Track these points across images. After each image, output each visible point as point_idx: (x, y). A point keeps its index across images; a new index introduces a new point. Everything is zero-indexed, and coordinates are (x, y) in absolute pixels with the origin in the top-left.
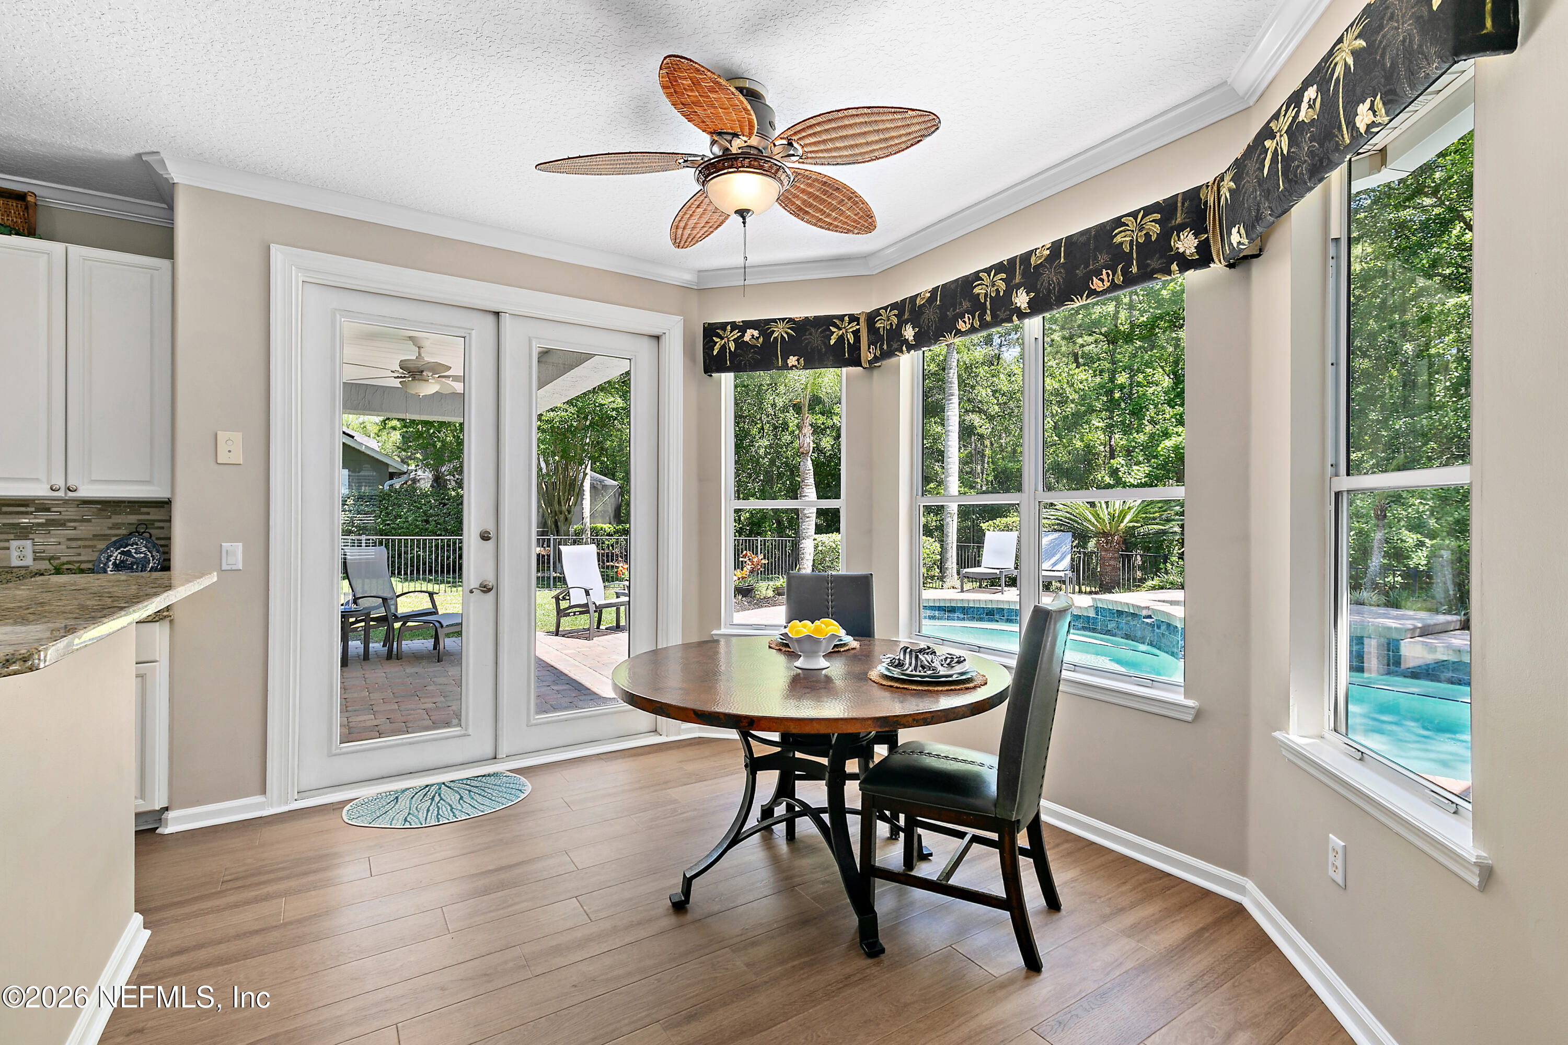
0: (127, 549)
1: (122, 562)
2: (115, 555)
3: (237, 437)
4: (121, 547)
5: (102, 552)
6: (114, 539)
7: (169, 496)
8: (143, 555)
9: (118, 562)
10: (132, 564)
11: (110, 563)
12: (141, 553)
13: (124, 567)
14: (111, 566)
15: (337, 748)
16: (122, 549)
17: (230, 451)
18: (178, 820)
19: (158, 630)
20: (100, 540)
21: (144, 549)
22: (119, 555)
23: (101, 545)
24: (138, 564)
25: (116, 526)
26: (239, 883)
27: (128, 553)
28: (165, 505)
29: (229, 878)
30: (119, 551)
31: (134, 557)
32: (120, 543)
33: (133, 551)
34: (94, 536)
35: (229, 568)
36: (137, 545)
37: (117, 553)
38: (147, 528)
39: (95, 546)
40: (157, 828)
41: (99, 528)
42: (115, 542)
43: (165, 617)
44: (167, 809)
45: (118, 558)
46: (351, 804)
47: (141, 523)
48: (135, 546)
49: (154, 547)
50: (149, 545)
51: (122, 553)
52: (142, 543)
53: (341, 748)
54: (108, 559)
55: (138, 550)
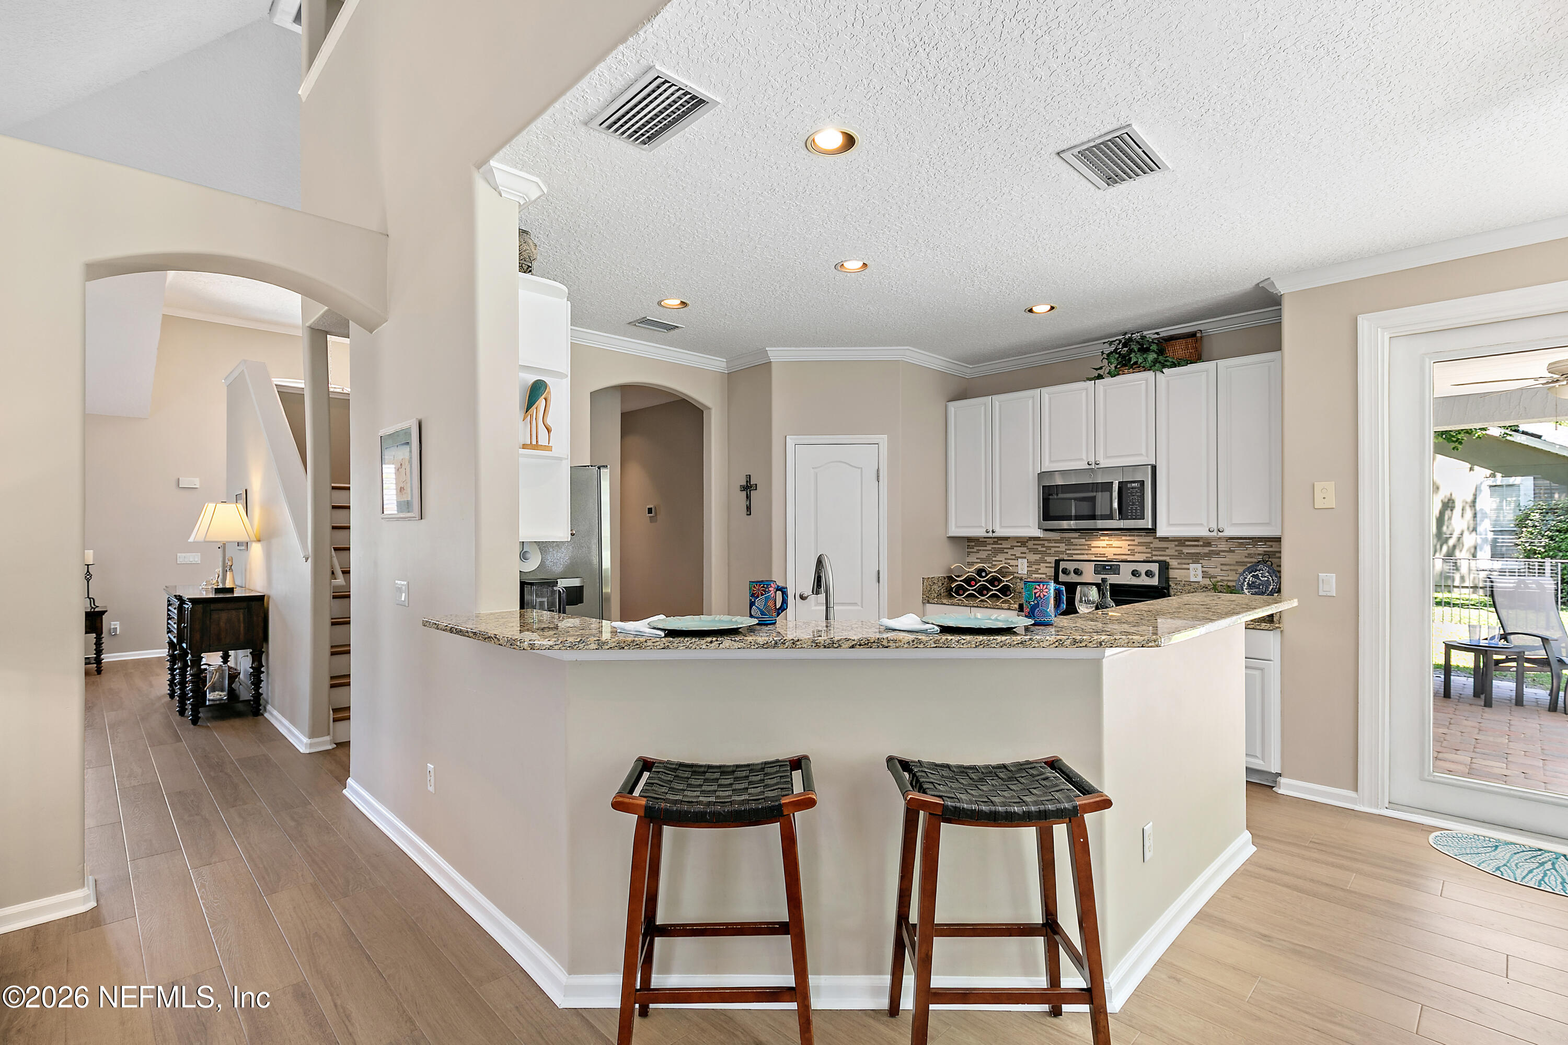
0: (1256, 573)
1: (1253, 582)
2: (1248, 577)
3: (1330, 486)
4: (1252, 571)
5: (1241, 574)
6: (1249, 565)
7: (1281, 534)
8: (1266, 579)
9: (1250, 582)
10: (1259, 585)
11: (1246, 583)
12: (1265, 577)
13: (1254, 586)
14: (1246, 586)
15: (1429, 775)
16: (1253, 573)
17: (1324, 498)
18: (1290, 787)
19: (1272, 636)
20: (1241, 565)
21: (1267, 574)
22: (1251, 578)
23: (1241, 570)
24: (1263, 585)
25: (1250, 556)
26: (1324, 848)
27: (1256, 577)
28: (1278, 540)
29: (1317, 841)
30: (1251, 575)
31: (1260, 580)
32: (1252, 569)
33: (1260, 575)
34: (1237, 562)
35: (1324, 594)
36: (1263, 570)
37: (1250, 576)
38: (1269, 558)
39: (1237, 570)
40: (1274, 787)
41: (1240, 557)
42: (1249, 568)
43: (1277, 628)
44: (1280, 775)
45: (1251, 580)
46: (1442, 832)
47: (1266, 553)
48: (1261, 572)
49: (1274, 573)
50: (1271, 571)
51: (1253, 576)
52: (1266, 569)
53: (1434, 776)
54: (1244, 581)
55: (1264, 575)
